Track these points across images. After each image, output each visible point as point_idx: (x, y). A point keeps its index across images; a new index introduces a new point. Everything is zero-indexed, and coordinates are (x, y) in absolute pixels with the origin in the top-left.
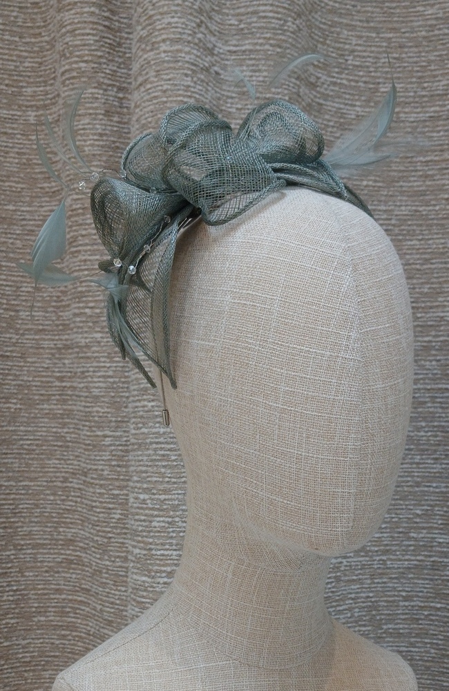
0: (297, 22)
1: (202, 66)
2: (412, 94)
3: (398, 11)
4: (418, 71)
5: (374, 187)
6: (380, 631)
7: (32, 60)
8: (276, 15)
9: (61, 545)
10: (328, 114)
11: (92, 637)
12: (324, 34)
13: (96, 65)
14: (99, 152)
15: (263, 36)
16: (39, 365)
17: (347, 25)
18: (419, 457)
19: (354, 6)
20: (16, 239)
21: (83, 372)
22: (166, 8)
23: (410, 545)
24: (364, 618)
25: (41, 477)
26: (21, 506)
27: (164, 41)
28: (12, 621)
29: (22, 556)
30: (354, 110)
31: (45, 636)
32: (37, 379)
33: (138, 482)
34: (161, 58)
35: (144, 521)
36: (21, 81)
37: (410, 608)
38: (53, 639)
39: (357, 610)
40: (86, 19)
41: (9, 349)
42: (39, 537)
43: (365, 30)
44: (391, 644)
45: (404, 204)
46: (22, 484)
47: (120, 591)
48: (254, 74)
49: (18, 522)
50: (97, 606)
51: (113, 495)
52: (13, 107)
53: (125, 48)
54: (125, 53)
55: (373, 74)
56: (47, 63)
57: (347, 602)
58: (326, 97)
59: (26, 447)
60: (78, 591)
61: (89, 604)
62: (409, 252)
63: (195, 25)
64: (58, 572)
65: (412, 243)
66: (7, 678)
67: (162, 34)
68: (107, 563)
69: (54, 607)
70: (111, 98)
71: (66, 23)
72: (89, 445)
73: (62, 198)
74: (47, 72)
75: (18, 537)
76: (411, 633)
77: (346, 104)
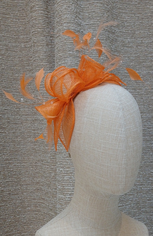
0: (108, 14)
1: (77, 30)
2: (146, 34)
3: (141, 7)
4: (148, 27)
5: (135, 65)
6: (140, 211)
7: (22, 27)
8: (101, 12)
9: (35, 184)
10: (119, 42)
11: (45, 214)
12: (117, 16)
13: (43, 30)
14: (45, 58)
15: (97, 19)
16: (27, 126)
17: (124, 12)
18: (152, 153)
19: (126, 6)
20: (19, 85)
21: (41, 128)
22: (65, 12)
23: (150, 182)
24: (135, 207)
25: (28, 162)
26: (22, 172)
27: (65, 23)
28: (20, 209)
29: (23, 188)
30: (127, 40)
31: (30, 214)
32: (26, 130)
33: (59, 164)
34: (64, 28)
35: (62, 177)
36: (19, 34)
37: (150, 203)
38: (33, 215)
39: (132, 204)
40: (40, 15)
41: (17, 121)
42: (28, 181)
43: (130, 14)
44: (144, 215)
45: (144, 70)
46: (22, 164)
47: (54, 199)
48: (94, 31)
49: (21, 177)
50: (47, 204)
51: (51, 168)
52: (17, 42)
53: (52, 23)
54: (52, 25)
55: (133, 28)
56: (27, 28)
57: (129, 202)
58: (118, 36)
59: (23, 152)
60: (41, 199)
61: (44, 203)
62: (147, 86)
63: (75, 17)
64: (34, 193)
65: (147, 83)
66: (18, 228)
67: (64, 21)
68: (50, 190)
69: (33, 204)
70: (48, 40)
71: (33, 16)
72: (43, 152)
73: (33, 72)
74: (27, 31)
75: (21, 182)
76: (150, 212)
77: (125, 38)
